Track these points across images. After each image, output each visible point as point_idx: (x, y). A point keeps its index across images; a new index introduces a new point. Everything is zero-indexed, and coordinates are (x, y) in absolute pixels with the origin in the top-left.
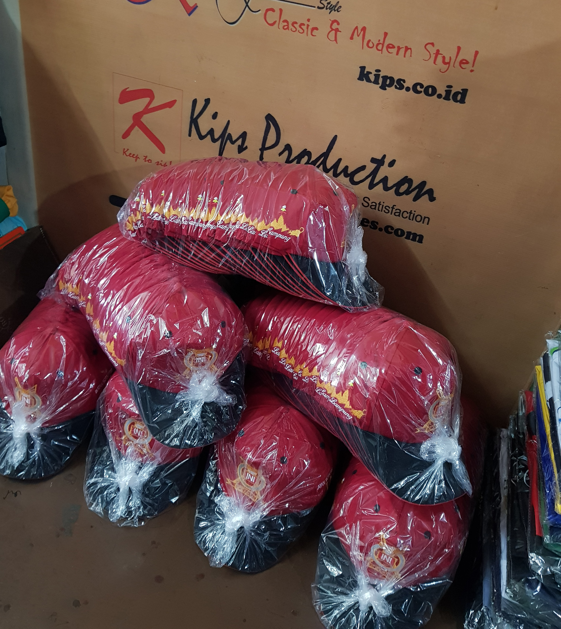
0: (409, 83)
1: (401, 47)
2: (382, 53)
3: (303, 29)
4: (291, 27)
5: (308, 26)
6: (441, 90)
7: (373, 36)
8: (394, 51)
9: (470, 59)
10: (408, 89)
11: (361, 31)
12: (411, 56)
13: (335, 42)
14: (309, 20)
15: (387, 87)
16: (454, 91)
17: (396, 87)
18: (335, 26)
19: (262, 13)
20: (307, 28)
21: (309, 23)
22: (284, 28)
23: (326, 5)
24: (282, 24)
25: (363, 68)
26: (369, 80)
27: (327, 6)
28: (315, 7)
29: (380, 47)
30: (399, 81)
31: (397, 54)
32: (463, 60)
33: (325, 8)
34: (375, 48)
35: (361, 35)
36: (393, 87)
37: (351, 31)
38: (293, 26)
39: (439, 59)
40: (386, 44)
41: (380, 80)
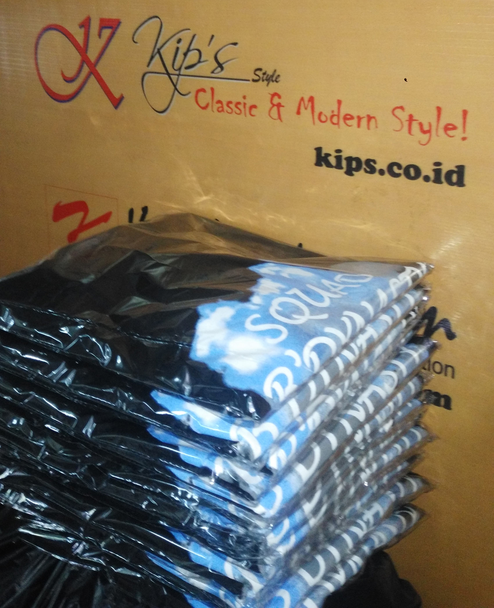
0: (381, 164)
1: (361, 116)
2: (339, 127)
3: (239, 109)
4: (225, 107)
5: (245, 104)
6: (427, 171)
8: (354, 122)
9: (458, 122)
10: (382, 172)
11: (309, 102)
12: (377, 127)
13: (279, 120)
14: (244, 97)
15: (354, 173)
16: (445, 169)
17: (366, 172)
18: (276, 100)
19: (193, 95)
20: (245, 107)
21: (245, 101)
22: (219, 111)
23: (261, 76)
24: (216, 106)
25: (319, 150)
26: (329, 165)
27: (263, 78)
28: (249, 80)
29: (335, 120)
30: (368, 162)
31: (359, 126)
32: (449, 124)
33: (261, 80)
34: (329, 121)
35: (309, 108)
36: (362, 171)
37: (297, 105)
38: (228, 106)
39: (415, 126)
40: (342, 115)
41: (344, 163)
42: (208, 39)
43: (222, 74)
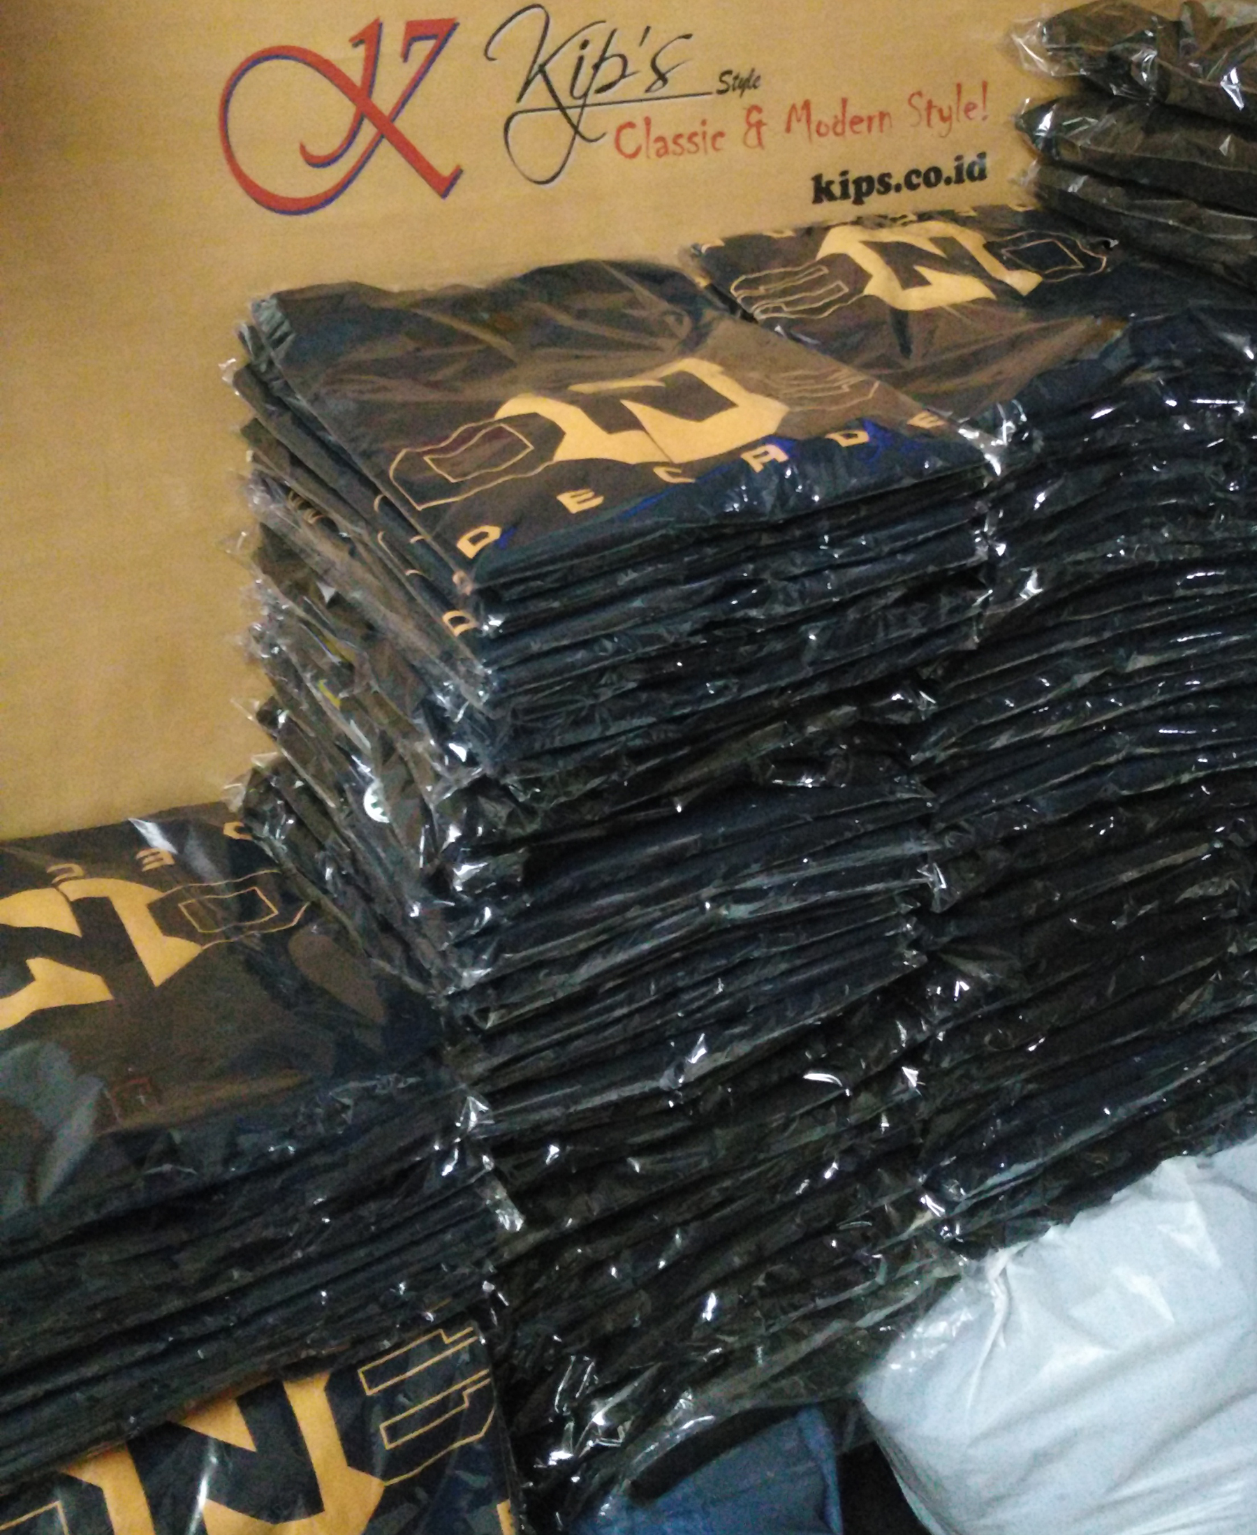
0: (897, 179)
1: (873, 115)
2: (845, 139)
3: (696, 145)
4: (671, 146)
5: (705, 133)
6: (949, 170)
7: (825, 112)
8: (863, 126)
9: (977, 98)
10: (898, 188)
11: (803, 108)
12: (891, 127)
13: (758, 150)
14: (704, 123)
15: (864, 199)
16: (967, 163)
17: (880, 192)
18: (755, 117)
19: (610, 137)
20: (704, 138)
21: (706, 128)
22: (659, 155)
23: (732, 83)
24: (654, 147)
25: (817, 179)
26: (831, 197)
27: (734, 85)
28: (712, 93)
29: (839, 129)
30: (882, 178)
31: (870, 130)
32: (970, 104)
33: (732, 88)
34: (831, 133)
35: (804, 118)
36: (875, 193)
37: (785, 117)
38: (675, 142)
39: (935, 116)
40: (849, 117)
41: (852, 190)
42: (641, 34)
43: (665, 91)
